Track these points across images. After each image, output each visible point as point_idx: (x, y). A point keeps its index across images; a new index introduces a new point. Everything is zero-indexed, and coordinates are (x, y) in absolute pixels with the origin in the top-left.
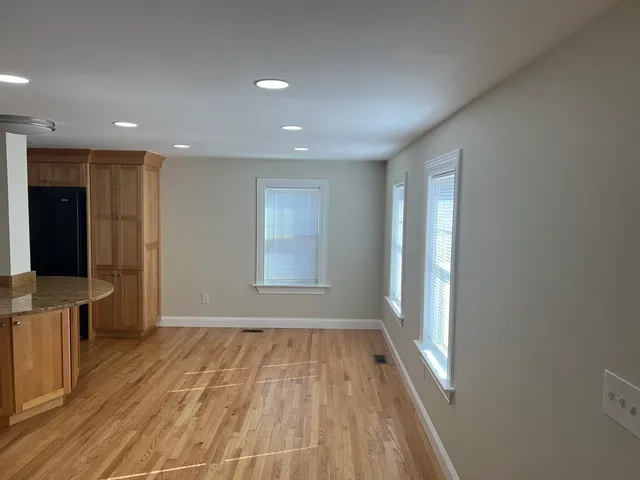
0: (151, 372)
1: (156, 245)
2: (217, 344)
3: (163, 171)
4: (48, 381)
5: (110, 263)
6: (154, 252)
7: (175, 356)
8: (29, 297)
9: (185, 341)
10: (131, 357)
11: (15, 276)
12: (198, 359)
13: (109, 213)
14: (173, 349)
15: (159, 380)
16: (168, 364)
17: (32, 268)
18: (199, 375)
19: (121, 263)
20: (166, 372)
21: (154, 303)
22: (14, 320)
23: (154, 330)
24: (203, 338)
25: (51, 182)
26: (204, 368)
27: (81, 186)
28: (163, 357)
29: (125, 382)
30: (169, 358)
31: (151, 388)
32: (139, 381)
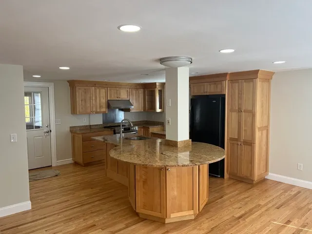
0: (251, 212)
1: (266, 128)
2: (305, 203)
3: (272, 82)
4: (185, 204)
5: (236, 137)
6: (265, 132)
7: (270, 205)
8: (188, 153)
9: (281, 195)
10: (243, 197)
11: (180, 142)
12: (286, 212)
13: (237, 108)
14: (271, 198)
15: (253, 221)
16: (263, 209)
17: (190, 138)
18: (283, 227)
19: (243, 138)
20: (260, 216)
21: (263, 163)
22: (167, 168)
23: (263, 181)
24: (295, 195)
25: (209, 92)
26: (288, 222)
27: (223, 93)
28: (262, 203)
29: (232, 215)
30: (266, 205)
31: (246, 226)
32: (240, 217)
